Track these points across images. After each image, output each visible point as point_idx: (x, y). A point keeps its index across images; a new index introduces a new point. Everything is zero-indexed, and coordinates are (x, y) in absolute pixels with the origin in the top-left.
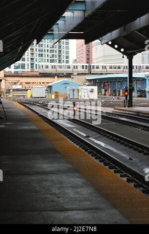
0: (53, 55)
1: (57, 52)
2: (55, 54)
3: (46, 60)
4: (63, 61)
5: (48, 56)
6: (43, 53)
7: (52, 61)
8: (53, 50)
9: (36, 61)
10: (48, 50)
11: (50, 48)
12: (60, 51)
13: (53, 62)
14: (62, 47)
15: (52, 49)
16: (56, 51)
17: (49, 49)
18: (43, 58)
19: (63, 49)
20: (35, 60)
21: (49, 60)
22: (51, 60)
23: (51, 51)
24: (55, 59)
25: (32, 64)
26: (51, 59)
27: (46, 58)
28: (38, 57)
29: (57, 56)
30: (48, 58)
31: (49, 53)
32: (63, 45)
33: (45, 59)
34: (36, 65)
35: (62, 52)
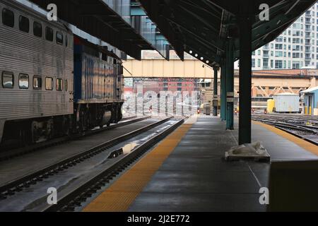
0: (298, 47)
1: (304, 41)
2: (300, 44)
3: (287, 54)
4: (313, 55)
5: (289, 47)
6: (283, 43)
7: (296, 55)
8: (298, 39)
9: (272, 55)
10: (289, 39)
11: (294, 35)
12: (309, 40)
13: (297, 57)
14: (311, 34)
15: (296, 37)
16: (302, 40)
17: (292, 37)
18: (283, 50)
19: (313, 37)
20: (270, 53)
21: (291, 54)
22: (294, 54)
23: (294, 39)
24: (300, 52)
25: (265, 60)
26: (294, 52)
27: (287, 51)
28: (274, 50)
29: (304, 49)
30: (290, 51)
31: (291, 44)
32: (313, 31)
33: (285, 53)
34: (272, 61)
35: (311, 42)
